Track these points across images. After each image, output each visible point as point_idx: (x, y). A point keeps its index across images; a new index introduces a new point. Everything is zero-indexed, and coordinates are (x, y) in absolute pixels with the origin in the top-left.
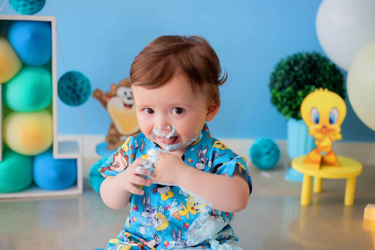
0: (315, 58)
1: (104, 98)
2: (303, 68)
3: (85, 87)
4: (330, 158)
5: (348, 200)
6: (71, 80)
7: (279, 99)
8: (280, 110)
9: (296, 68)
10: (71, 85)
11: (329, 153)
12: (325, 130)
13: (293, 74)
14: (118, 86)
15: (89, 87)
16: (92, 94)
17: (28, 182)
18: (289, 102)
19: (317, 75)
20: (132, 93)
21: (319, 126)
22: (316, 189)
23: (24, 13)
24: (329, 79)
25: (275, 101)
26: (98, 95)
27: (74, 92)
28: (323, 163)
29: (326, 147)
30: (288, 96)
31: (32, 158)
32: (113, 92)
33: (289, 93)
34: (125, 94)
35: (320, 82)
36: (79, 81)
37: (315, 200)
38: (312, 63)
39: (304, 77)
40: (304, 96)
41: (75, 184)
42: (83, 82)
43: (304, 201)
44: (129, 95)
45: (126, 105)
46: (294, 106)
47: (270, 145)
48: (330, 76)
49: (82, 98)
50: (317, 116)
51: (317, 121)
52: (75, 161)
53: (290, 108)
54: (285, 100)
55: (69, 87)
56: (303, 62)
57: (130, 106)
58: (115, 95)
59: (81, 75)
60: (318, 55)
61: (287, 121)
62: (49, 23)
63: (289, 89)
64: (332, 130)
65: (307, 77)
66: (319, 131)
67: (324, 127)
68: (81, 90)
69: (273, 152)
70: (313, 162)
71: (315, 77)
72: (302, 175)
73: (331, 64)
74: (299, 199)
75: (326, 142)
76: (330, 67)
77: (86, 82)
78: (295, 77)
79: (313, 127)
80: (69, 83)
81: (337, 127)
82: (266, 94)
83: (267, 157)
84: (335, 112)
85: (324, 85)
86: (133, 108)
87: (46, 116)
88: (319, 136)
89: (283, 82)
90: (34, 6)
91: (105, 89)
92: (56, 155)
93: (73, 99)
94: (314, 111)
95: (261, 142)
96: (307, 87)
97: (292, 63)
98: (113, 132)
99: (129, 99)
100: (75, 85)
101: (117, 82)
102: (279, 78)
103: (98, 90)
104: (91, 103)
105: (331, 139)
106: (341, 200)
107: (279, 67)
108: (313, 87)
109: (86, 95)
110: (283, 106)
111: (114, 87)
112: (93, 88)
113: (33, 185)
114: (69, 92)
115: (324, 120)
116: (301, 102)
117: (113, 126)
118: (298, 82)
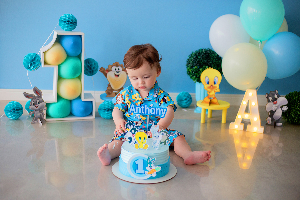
0: (209, 52)
1: (105, 72)
2: (202, 57)
3: (96, 66)
4: (215, 101)
5: (224, 121)
6: (89, 63)
7: (191, 72)
8: (191, 78)
9: (199, 57)
10: (90, 65)
11: (214, 98)
12: (212, 87)
13: (198, 60)
14: (112, 66)
15: (98, 66)
16: (99, 70)
17: (69, 113)
18: (196, 74)
19: (209, 61)
20: (119, 69)
21: (209, 86)
22: (209, 116)
23: (67, 30)
24: (215, 63)
25: (189, 73)
26: (102, 70)
27: (91, 69)
28: (211, 103)
29: (213, 95)
30: (195, 71)
31: (71, 101)
32: (110, 69)
33: (196, 69)
34: (116, 70)
35: (210, 64)
36: (94, 64)
37: (208, 121)
38: (207, 54)
39: (203, 61)
40: (203, 71)
41: (91, 114)
42: (95, 64)
43: (202, 121)
44: (117, 70)
45: (116, 75)
46: (198, 76)
47: (187, 95)
48: (216, 61)
49: (95, 72)
50: (208, 80)
51: (208, 83)
52: (92, 102)
53: (196, 77)
54: (194, 73)
55: (89, 66)
56: (203, 54)
57: (118, 76)
58: (111, 71)
59: (94, 61)
60: (210, 50)
61: (195, 83)
62: (81, 37)
63: (196, 67)
64: (215, 87)
65: (204, 61)
66: (209, 88)
67: (212, 86)
68: (94, 68)
69: (188, 99)
70: (207, 103)
71: (208, 62)
72: (201, 109)
73: (217, 55)
74: (200, 121)
75: (213, 93)
76: (216, 56)
77: (96, 64)
78: (199, 61)
79: (207, 86)
80: (88, 64)
81: (217, 86)
82: (185, 70)
83: (185, 101)
84: (216, 78)
85: (213, 66)
86: (120, 76)
87: (78, 81)
88: (209, 90)
89: (193, 64)
90: (72, 27)
91: (106, 67)
92: (83, 99)
93: (91, 72)
94: (207, 78)
95: (183, 94)
96: (204, 67)
97: (197, 54)
98: (109, 88)
99: (117, 72)
100: (91, 66)
101: (112, 64)
102: (191, 62)
103: (102, 68)
104: (99, 74)
105: (215, 92)
106: (220, 121)
107: (191, 56)
108: (207, 67)
109: (97, 70)
110: (193, 76)
111: (110, 67)
112: (100, 67)
113: (71, 114)
114: (88, 69)
115: (212, 83)
116: (201, 73)
117: (109, 86)
118: (200, 64)
